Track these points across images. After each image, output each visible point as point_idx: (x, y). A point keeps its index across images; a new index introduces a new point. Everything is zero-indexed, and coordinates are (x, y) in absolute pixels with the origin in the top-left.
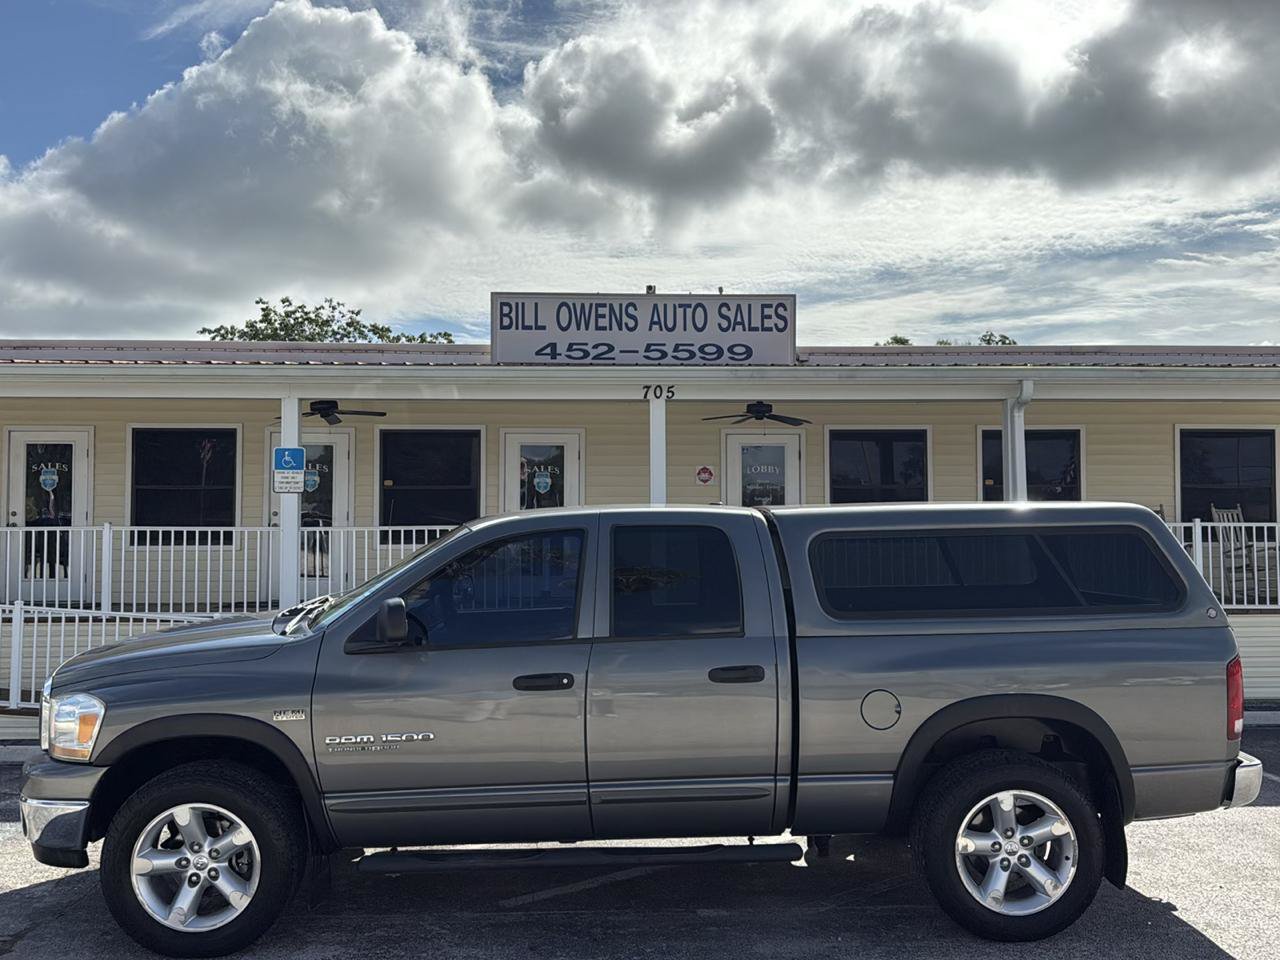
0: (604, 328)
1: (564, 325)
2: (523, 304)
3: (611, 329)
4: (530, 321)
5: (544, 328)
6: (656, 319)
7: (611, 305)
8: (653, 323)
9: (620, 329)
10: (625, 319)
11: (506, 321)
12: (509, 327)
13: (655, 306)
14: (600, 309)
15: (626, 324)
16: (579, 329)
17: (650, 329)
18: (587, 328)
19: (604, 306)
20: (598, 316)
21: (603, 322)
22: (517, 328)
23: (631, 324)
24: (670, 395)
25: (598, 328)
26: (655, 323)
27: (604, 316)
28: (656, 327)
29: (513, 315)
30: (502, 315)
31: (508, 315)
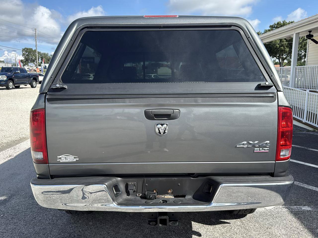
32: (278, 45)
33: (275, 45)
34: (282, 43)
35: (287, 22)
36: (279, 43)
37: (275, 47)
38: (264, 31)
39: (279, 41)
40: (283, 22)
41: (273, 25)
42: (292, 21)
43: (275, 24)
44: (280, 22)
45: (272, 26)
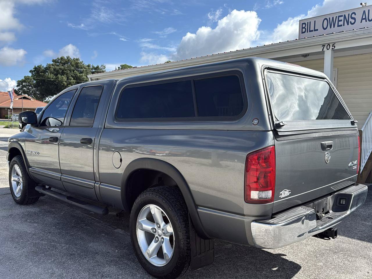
0: (341, 26)
1: (325, 27)
2: (310, 22)
3: (344, 25)
4: (312, 28)
5: (317, 30)
6: (364, 17)
7: (345, 15)
8: (362, 19)
9: (348, 24)
10: (350, 20)
11: (304, 30)
12: (305, 32)
13: (364, 12)
14: (340, 18)
15: (351, 22)
16: (331, 28)
17: (361, 22)
18: (334, 27)
19: (342, 16)
20: (339, 21)
21: (340, 23)
22: (307, 32)
23: (353, 21)
24: (333, 47)
25: (338, 26)
26: (364, 19)
27: (341, 20)
28: (364, 21)
29: (306, 27)
30: (303, 28)
31: (304, 28)
32: (65, 82)
33: (62, 82)
34: (70, 81)
35: (71, 58)
36: (66, 80)
37: (62, 84)
38: (47, 65)
39: (66, 78)
40: (67, 58)
41: (56, 60)
42: (77, 58)
43: (58, 58)
44: (64, 57)
45: (54, 60)
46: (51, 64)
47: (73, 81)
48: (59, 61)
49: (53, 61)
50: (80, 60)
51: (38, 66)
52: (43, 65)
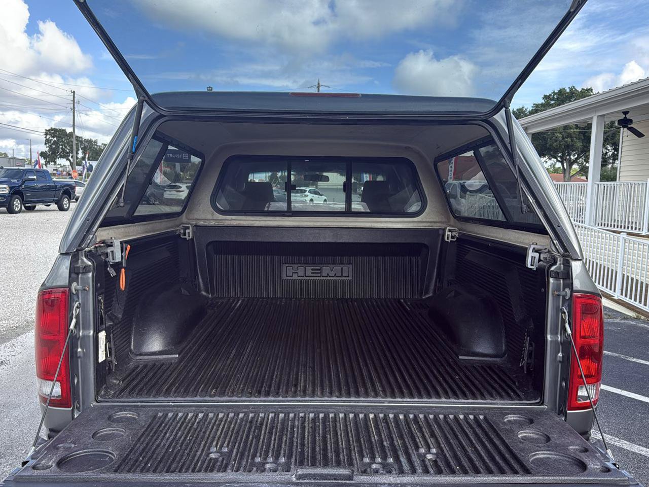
33: (554, 134)
36: (562, 131)
37: (555, 138)
38: (533, 107)
40: (570, 90)
41: (550, 95)
43: (554, 92)
44: (564, 89)
45: (547, 96)
46: (540, 103)
47: (575, 130)
48: (555, 97)
49: (545, 97)
50: (593, 91)
51: (517, 110)
52: (526, 108)
